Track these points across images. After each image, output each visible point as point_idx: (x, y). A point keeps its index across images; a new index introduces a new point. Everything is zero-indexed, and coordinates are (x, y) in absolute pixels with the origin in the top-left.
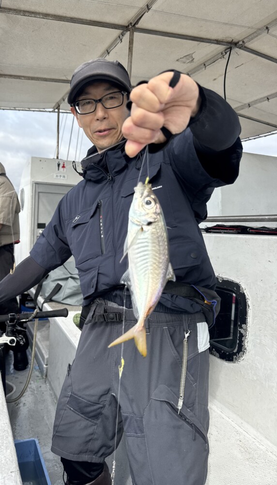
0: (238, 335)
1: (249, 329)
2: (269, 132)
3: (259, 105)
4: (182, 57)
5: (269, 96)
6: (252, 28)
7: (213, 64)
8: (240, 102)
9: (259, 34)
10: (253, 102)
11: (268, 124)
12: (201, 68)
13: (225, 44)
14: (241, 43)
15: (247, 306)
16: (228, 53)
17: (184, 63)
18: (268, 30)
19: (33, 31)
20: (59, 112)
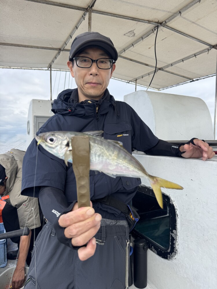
0: (171, 238)
1: (178, 234)
2: (184, 82)
3: (177, 65)
4: (127, 32)
5: (184, 59)
6: (170, 12)
7: (148, 37)
8: (166, 63)
9: (175, 17)
10: (174, 63)
11: (184, 77)
12: (140, 40)
13: (154, 23)
14: (164, 23)
15: (176, 215)
16: (156, 30)
17: (129, 37)
18: (181, 14)
19: (19, 10)
20: (51, 70)
